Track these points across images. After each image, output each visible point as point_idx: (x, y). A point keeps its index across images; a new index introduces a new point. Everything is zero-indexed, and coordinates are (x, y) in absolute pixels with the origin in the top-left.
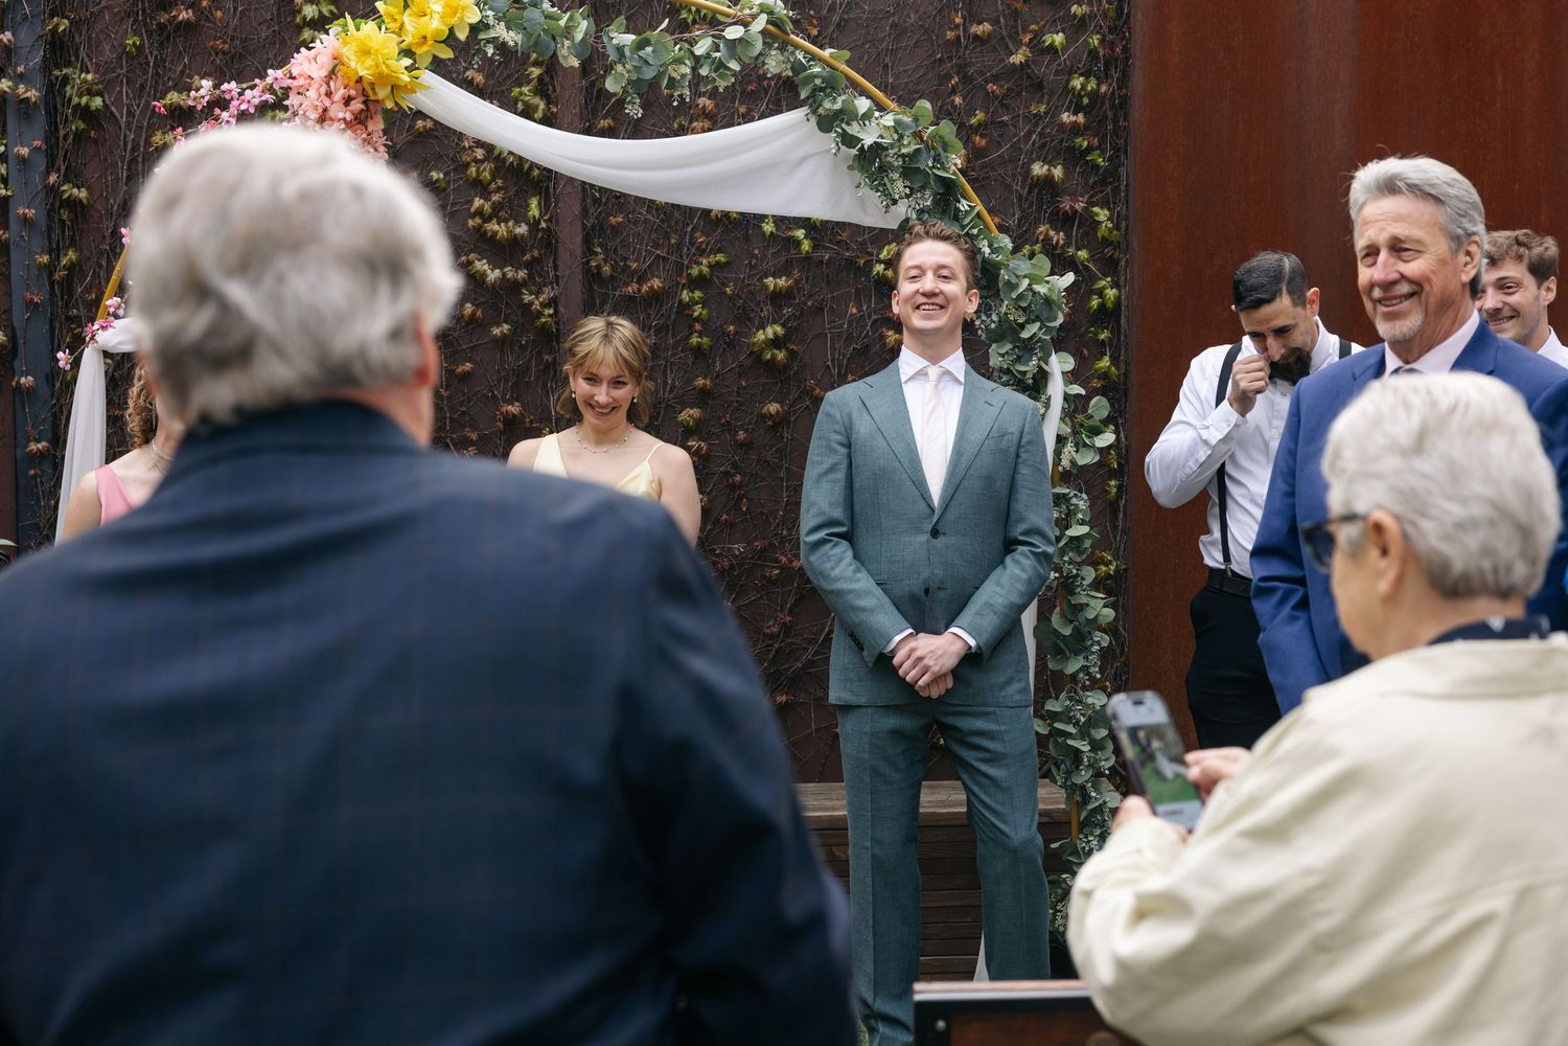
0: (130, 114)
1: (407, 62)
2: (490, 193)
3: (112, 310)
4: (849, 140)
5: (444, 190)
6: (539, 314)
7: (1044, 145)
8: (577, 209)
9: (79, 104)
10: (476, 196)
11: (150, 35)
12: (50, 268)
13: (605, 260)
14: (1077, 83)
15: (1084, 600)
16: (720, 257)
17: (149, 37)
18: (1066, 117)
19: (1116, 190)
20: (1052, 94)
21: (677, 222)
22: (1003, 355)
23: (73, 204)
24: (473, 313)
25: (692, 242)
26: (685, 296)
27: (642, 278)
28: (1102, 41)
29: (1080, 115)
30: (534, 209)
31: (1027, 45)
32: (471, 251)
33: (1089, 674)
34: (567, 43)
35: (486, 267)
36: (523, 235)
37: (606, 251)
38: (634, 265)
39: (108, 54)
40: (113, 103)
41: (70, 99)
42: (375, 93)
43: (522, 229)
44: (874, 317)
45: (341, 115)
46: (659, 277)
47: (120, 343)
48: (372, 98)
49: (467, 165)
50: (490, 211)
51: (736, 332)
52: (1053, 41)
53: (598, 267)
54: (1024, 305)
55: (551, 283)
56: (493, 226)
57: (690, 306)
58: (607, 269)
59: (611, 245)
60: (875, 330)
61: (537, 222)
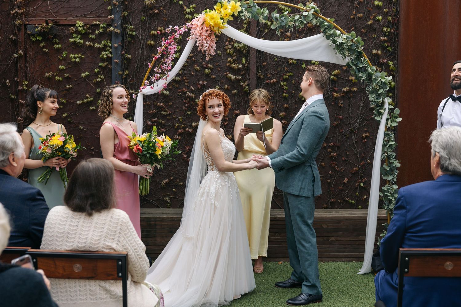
0: (142, 36)
1: (222, 21)
2: (232, 57)
3: (146, 84)
4: (334, 42)
5: (221, 56)
6: (245, 88)
7: (376, 45)
8: (255, 61)
9: (130, 34)
10: (229, 57)
11: (147, 16)
12: (122, 75)
13: (262, 74)
14: (385, 29)
15: (393, 161)
16: (291, 74)
17: (147, 17)
18: (382, 38)
19: (395, 57)
20: (378, 32)
21: (280, 65)
22: (373, 97)
23: (128, 59)
24: (228, 87)
25: (284, 70)
26: (282, 83)
27: (271, 79)
28: (392, 18)
29: (386, 38)
30: (244, 61)
31: (372, 19)
32: (227, 72)
33: (393, 180)
34: (262, 16)
35: (231, 76)
36: (241, 68)
37: (262, 72)
38: (269, 75)
39: (137, 21)
40: (138, 34)
41: (128, 33)
42: (214, 29)
43: (241, 66)
44: (331, 89)
45: (205, 34)
46: (275, 79)
47: (147, 92)
48: (213, 30)
49: (227, 50)
50: (232, 61)
51: (295, 93)
52: (379, 18)
53: (260, 76)
54: (379, 84)
55: (248, 80)
56: (233, 65)
57: (283, 86)
58: (262, 76)
59: (263, 70)
60: (331, 93)
61: (245, 64)
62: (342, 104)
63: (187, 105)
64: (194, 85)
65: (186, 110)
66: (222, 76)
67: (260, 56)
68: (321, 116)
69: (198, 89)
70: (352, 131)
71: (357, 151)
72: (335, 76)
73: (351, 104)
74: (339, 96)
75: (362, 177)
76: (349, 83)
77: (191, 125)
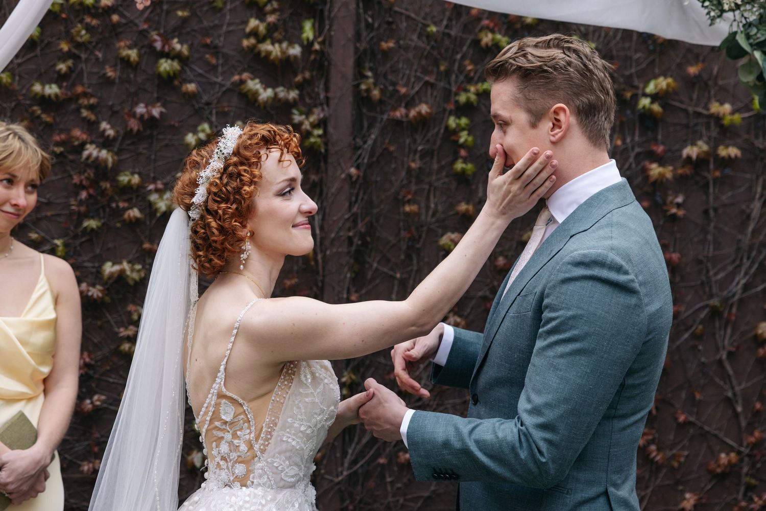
2: (265, 15)
5: (220, 10)
8: (350, 33)
10: (251, 17)
13: (375, 84)
21: (447, 50)
25: (461, 69)
26: (452, 122)
27: (410, 103)
30: (308, 31)
32: (244, 70)
35: (258, 86)
36: (295, 57)
37: (376, 76)
38: (403, 90)
43: (296, 50)
44: (637, 150)
46: (426, 103)
50: (264, 31)
53: (368, 90)
55: (321, 104)
56: (267, 47)
57: (456, 132)
58: (376, 93)
59: (381, 70)
60: (638, 164)
61: (310, 44)
62: (679, 206)
63: (84, 195)
64: (114, 116)
65: (79, 212)
66: (221, 85)
67: (372, 17)
68: (622, 278)
69: (129, 134)
70: (715, 313)
71: (733, 388)
72: (655, 97)
73: (716, 210)
74: (669, 175)
75: (749, 488)
76: (708, 128)
77: (99, 273)
